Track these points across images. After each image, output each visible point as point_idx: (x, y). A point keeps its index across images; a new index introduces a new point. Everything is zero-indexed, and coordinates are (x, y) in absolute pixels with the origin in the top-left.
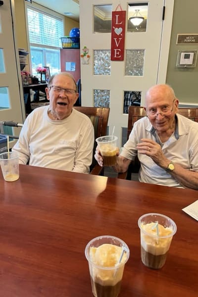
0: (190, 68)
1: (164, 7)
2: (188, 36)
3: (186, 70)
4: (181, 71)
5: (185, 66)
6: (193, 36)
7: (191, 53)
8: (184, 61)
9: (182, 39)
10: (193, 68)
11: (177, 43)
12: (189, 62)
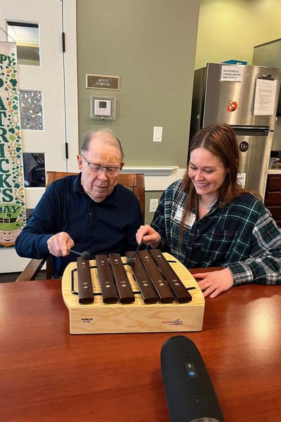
0: (108, 121)
1: (63, 34)
2: (100, 78)
3: (103, 122)
4: (97, 124)
5: (102, 118)
6: (106, 78)
7: (107, 101)
8: (99, 111)
9: (93, 81)
10: (112, 121)
11: (87, 87)
12: (106, 112)
